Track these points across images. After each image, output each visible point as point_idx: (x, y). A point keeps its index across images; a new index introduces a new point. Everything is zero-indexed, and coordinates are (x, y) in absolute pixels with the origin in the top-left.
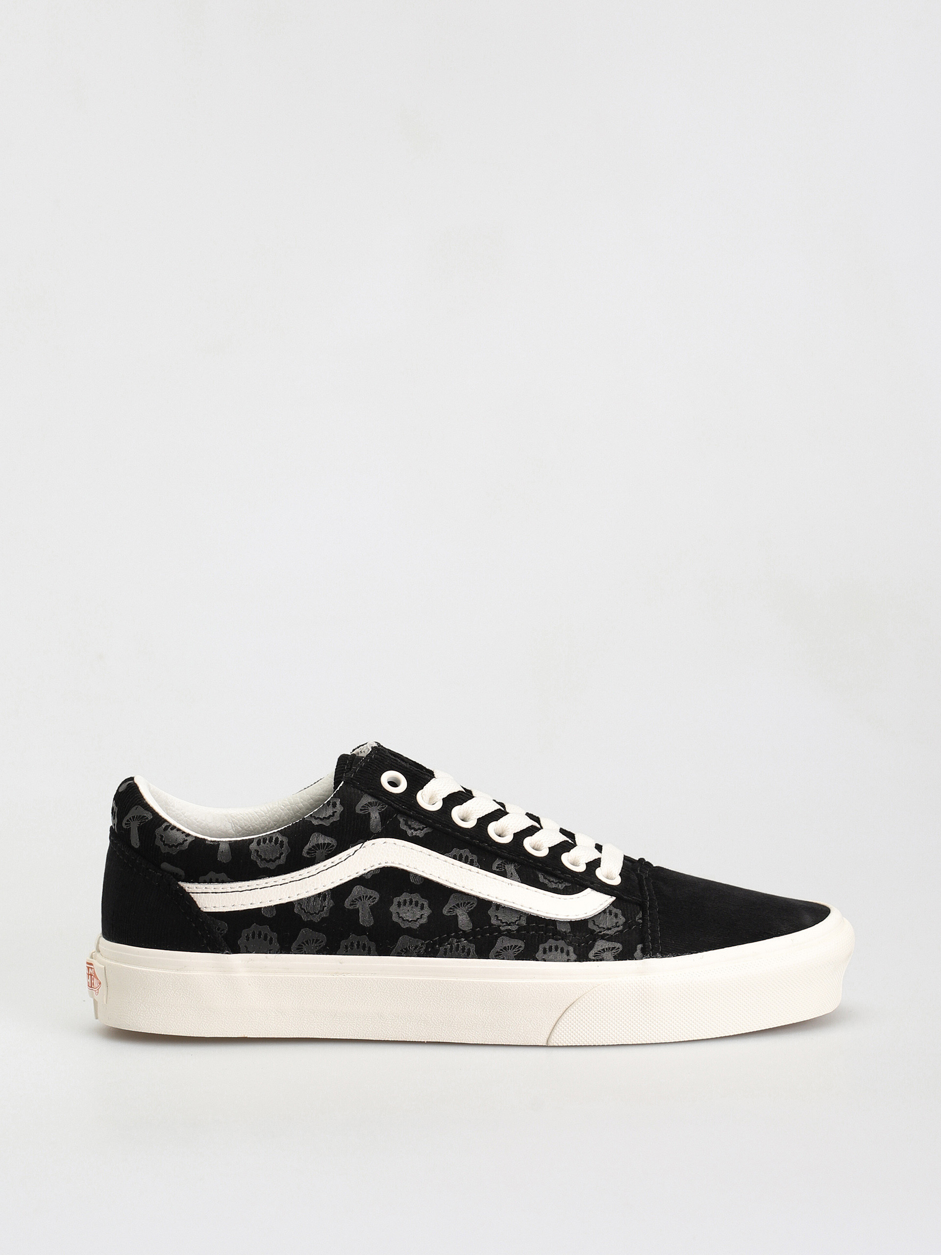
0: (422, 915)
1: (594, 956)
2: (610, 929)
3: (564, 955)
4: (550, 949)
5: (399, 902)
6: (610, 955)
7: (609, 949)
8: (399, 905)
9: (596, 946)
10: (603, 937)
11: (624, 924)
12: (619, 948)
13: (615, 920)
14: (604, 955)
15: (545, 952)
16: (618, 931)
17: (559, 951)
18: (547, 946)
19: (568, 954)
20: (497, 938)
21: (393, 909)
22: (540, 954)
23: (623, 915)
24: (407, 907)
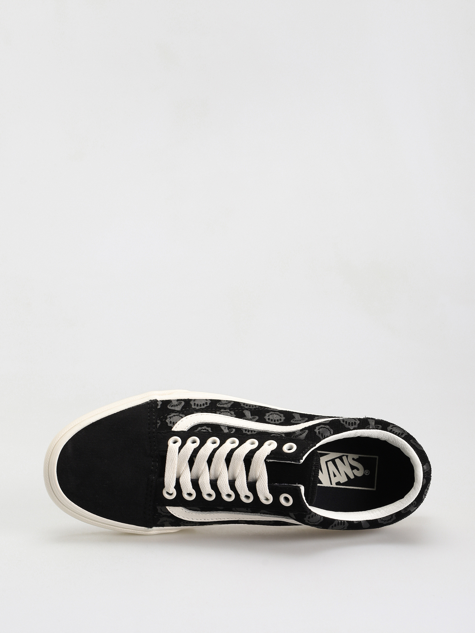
0: (268, 416)
1: (181, 402)
2: (174, 416)
3: (196, 403)
4: (204, 405)
6: (174, 403)
7: (174, 406)
8: (280, 420)
9: (181, 407)
10: (178, 412)
11: (166, 418)
12: (170, 406)
13: (171, 420)
14: (176, 403)
15: (206, 403)
16: (170, 415)
17: (199, 405)
18: (205, 406)
19: (195, 404)
20: (231, 407)
22: (209, 402)
23: (167, 423)
24: (276, 419)
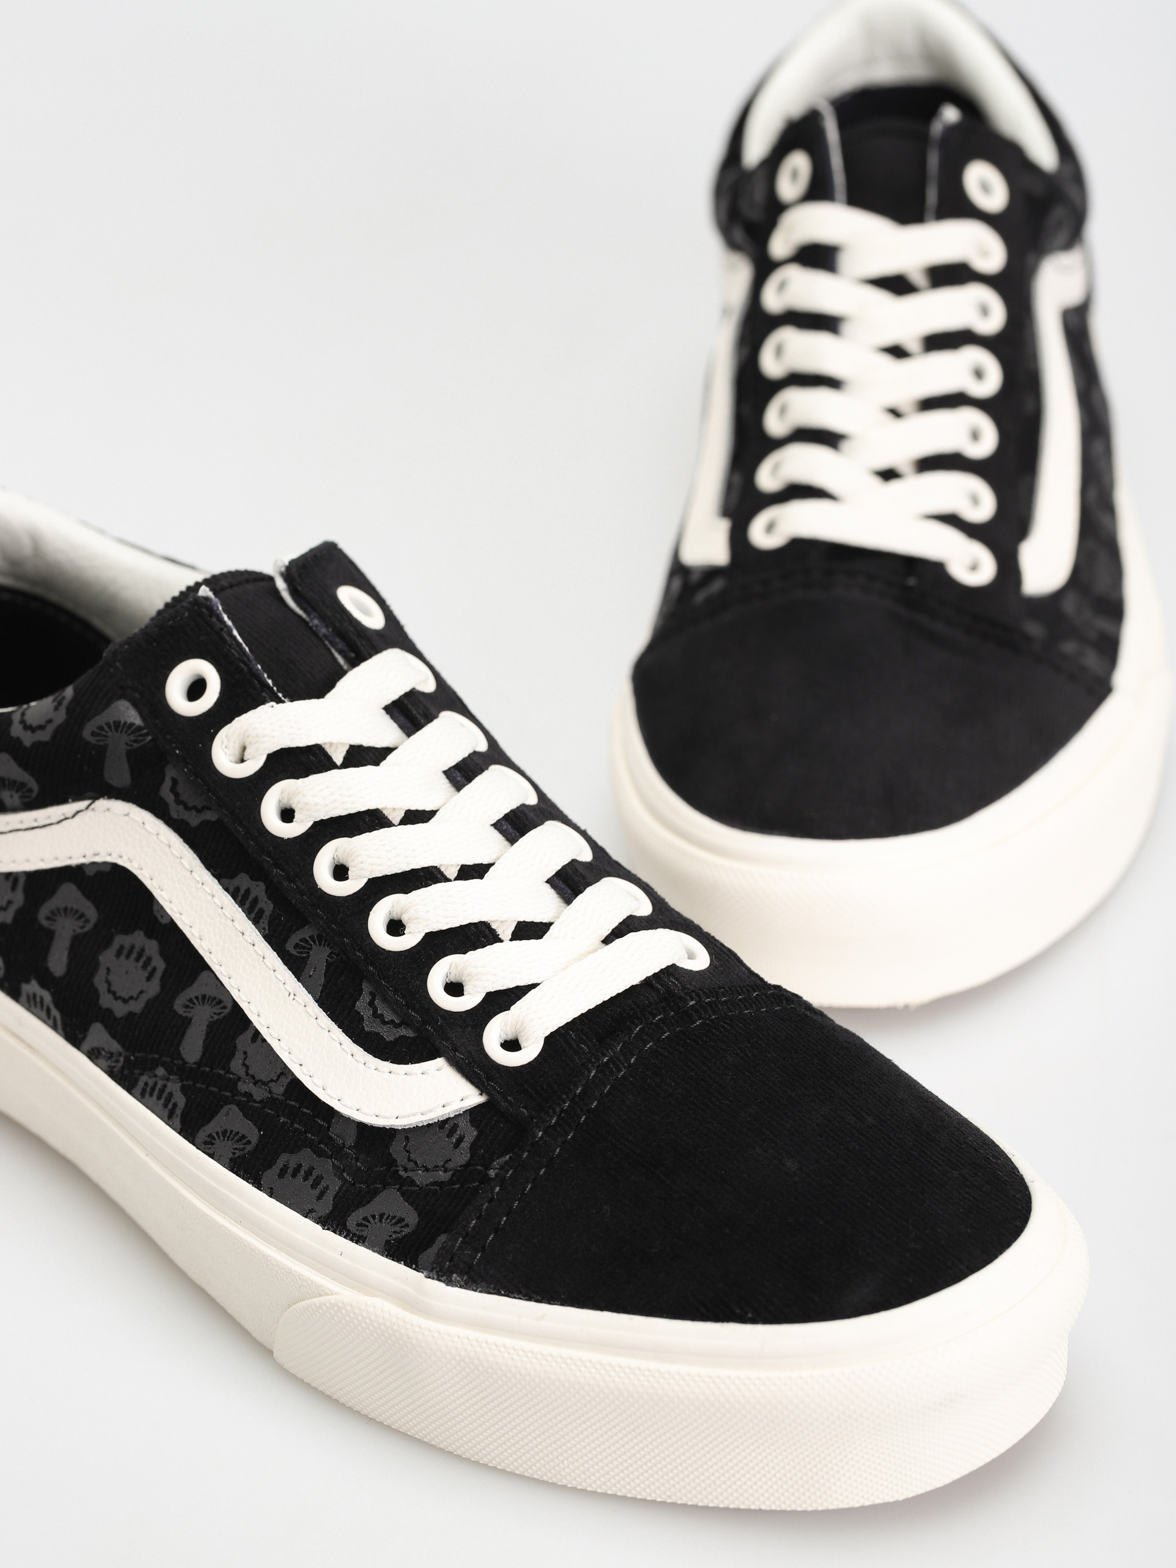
0: (146, 990)
2: (427, 1171)
3: (312, 1198)
4: (295, 1173)
5: (122, 947)
9: (376, 1201)
11: (458, 1170)
12: (407, 1226)
13: (449, 1153)
14: (374, 1230)
15: (282, 1174)
16: (436, 1182)
18: (292, 1159)
20: (227, 1101)
21: (107, 958)
22: (272, 1174)
23: (474, 1145)
